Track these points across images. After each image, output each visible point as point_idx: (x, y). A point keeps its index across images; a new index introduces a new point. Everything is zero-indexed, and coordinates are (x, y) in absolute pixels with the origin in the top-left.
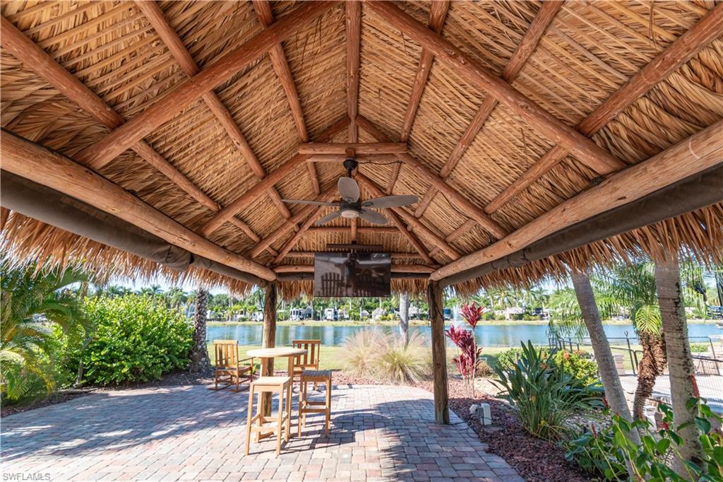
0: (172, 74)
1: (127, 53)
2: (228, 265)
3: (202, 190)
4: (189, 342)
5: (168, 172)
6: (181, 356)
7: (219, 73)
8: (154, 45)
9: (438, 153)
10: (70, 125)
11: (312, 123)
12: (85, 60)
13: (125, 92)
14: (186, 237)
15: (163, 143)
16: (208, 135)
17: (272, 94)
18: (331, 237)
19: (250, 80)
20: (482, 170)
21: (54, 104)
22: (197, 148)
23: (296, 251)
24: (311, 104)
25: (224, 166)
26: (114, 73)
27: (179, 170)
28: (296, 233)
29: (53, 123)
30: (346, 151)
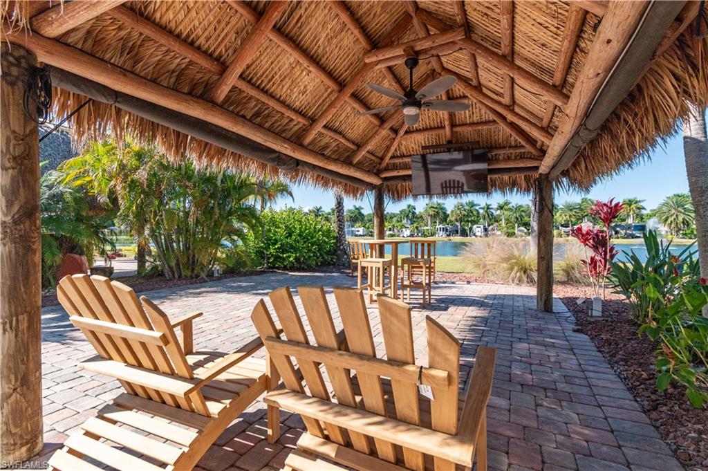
0: (246, 26)
1: (215, 22)
2: (328, 168)
3: (294, 110)
4: (334, 243)
5: (263, 98)
6: (329, 253)
7: (271, 17)
8: (228, 11)
9: (495, 29)
10: (201, 78)
11: (373, 30)
12: (196, 35)
13: (222, 48)
14: (286, 146)
15: (255, 79)
16: (285, 65)
17: (325, 16)
18: (428, 140)
19: (302, 11)
20: (535, 38)
21: (190, 67)
22: (280, 76)
23: (398, 157)
24: (365, 13)
25: (305, 87)
26: (212, 38)
27: (272, 96)
28: (394, 139)
29: (193, 79)
30: (404, 51)
